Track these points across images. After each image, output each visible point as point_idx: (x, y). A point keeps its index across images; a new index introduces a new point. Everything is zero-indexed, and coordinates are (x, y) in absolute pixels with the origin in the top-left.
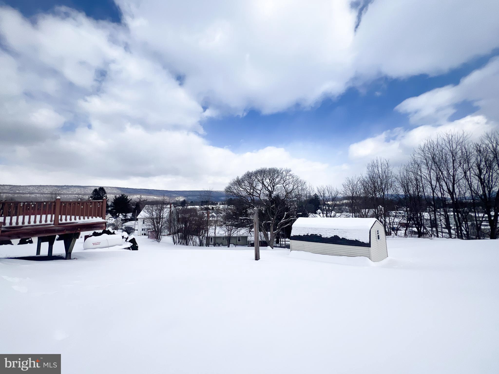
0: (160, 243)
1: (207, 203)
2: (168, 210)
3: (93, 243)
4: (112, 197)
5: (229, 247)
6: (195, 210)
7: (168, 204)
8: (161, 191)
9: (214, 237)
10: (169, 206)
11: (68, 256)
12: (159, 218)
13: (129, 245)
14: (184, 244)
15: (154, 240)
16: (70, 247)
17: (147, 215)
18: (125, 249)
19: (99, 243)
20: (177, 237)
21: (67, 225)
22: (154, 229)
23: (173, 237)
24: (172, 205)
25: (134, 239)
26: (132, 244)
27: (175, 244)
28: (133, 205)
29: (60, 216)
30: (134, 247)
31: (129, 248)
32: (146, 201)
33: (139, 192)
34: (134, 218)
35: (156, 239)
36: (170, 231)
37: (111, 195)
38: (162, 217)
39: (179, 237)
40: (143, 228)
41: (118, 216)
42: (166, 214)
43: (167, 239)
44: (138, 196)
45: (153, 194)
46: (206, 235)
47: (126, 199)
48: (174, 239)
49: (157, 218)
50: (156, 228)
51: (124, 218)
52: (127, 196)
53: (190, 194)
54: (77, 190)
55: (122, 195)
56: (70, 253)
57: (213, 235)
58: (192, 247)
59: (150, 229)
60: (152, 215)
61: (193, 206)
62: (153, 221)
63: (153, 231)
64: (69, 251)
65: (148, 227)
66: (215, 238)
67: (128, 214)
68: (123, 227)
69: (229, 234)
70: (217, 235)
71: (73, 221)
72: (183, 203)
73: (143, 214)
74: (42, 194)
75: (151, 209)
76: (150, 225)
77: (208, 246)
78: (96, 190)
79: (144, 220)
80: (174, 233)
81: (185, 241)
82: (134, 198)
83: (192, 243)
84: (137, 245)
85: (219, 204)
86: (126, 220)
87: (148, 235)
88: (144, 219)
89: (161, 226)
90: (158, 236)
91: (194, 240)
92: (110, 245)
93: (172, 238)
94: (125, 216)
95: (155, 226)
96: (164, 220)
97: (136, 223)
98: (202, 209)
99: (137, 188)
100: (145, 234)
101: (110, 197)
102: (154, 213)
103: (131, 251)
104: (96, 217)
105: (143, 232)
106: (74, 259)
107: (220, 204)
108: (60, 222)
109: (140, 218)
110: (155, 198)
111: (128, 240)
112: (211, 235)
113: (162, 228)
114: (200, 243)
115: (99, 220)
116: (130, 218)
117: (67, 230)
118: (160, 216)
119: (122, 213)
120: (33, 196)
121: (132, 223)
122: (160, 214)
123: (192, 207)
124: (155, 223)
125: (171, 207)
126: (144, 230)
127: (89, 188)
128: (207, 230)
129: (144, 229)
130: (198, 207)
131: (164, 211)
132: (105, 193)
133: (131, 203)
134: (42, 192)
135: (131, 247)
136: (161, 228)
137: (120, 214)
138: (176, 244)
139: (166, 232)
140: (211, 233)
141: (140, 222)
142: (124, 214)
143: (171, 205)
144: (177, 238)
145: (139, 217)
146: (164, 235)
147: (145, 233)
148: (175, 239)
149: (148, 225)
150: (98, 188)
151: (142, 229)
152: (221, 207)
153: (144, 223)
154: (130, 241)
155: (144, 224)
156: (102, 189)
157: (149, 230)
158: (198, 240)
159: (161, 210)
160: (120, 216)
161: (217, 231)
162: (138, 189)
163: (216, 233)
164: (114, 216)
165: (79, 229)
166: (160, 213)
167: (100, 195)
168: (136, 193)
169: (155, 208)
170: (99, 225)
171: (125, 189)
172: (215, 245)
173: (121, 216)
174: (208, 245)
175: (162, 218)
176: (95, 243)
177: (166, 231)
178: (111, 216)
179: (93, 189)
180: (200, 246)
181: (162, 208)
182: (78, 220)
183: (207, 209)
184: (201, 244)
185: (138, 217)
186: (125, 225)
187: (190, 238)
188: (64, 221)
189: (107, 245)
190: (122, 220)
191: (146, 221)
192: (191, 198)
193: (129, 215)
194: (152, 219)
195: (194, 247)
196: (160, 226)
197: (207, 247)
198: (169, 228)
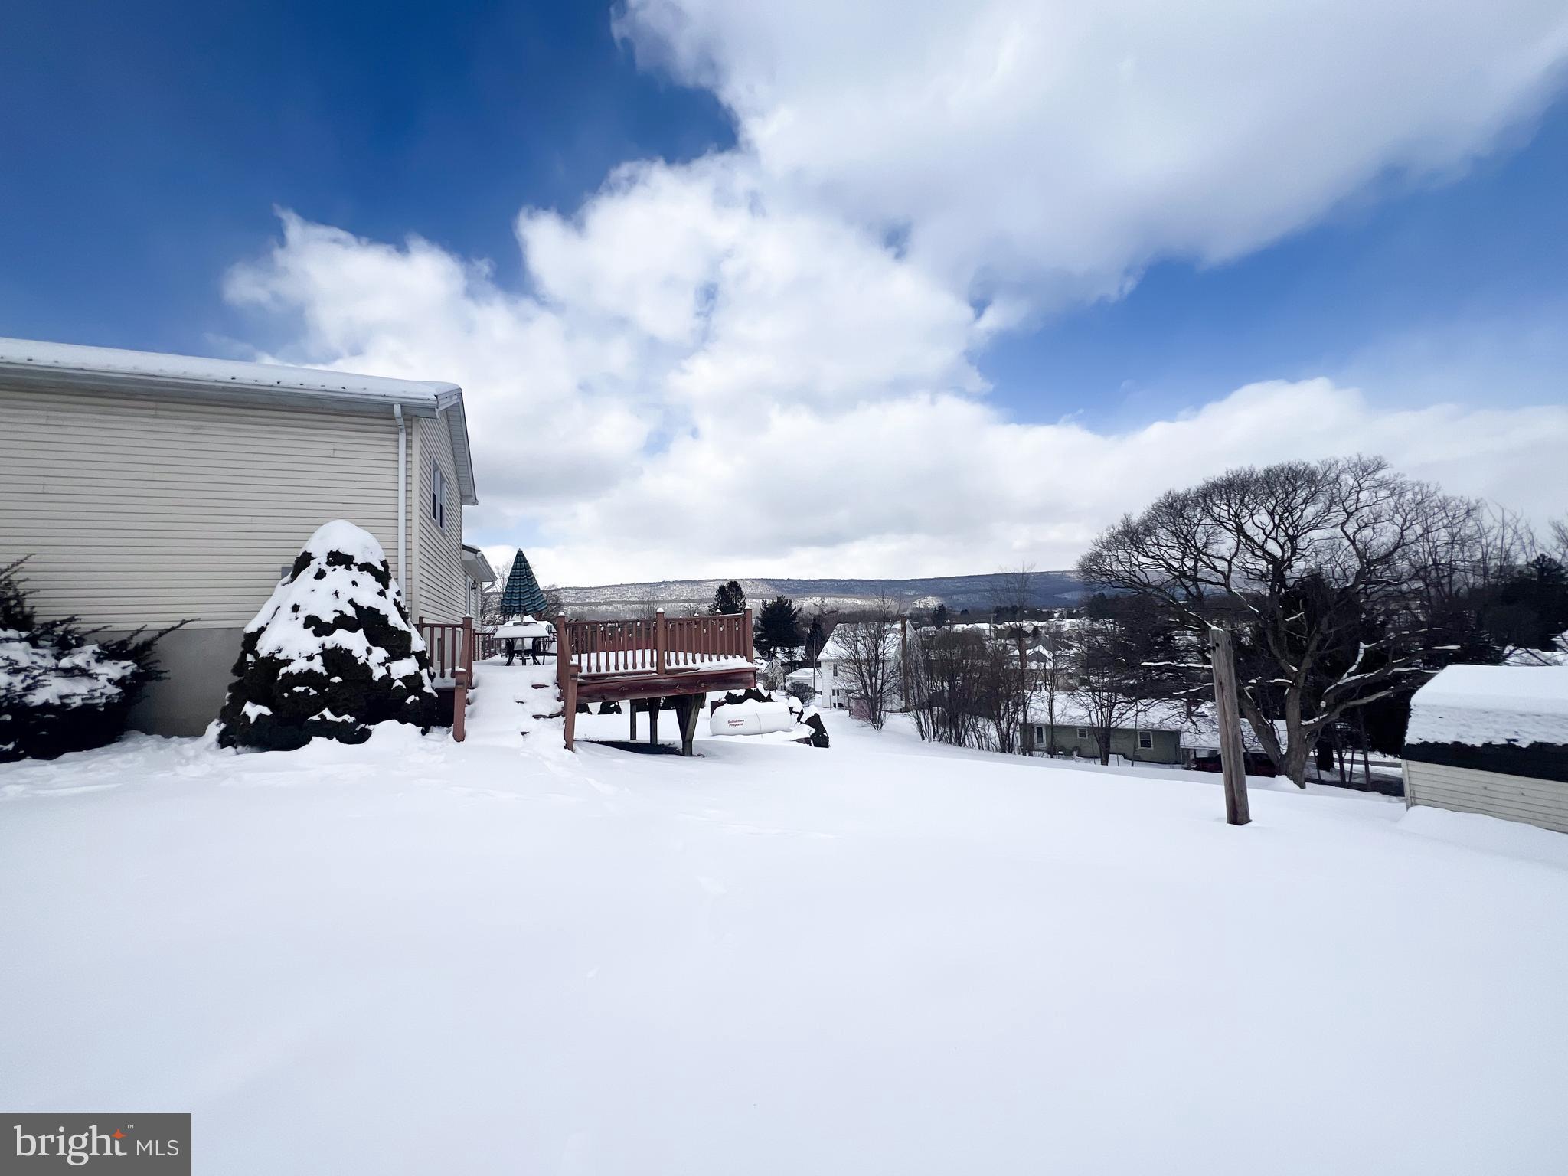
0: (883, 733)
1: (1014, 613)
2: (897, 638)
3: (729, 722)
4: (757, 604)
5: (1105, 762)
6: (978, 636)
7: (894, 620)
8: (872, 583)
9: (1047, 726)
10: (898, 626)
11: (686, 749)
12: (876, 661)
13: (807, 731)
14: (951, 742)
15: (864, 723)
16: (690, 727)
17: (843, 651)
18: (798, 741)
19: (740, 723)
20: (930, 718)
21: (680, 674)
22: (863, 693)
23: (919, 718)
24: (906, 623)
25: (817, 716)
26: (813, 731)
27: (923, 739)
28: (806, 625)
29: (666, 653)
30: (820, 739)
31: (806, 741)
32: (837, 611)
33: (817, 588)
34: (811, 661)
35: (870, 721)
36: (907, 701)
37: (754, 600)
38: (881, 657)
39: (935, 719)
40: (834, 687)
41: (774, 655)
42: (893, 650)
43: (902, 723)
44: (817, 600)
45: (852, 592)
46: (1021, 717)
47: (789, 609)
48: (919, 723)
49: (868, 661)
50: (869, 691)
51: (786, 660)
52: (791, 602)
53: (958, 587)
54: (686, 592)
55: (779, 599)
56: (690, 741)
57: (1044, 718)
58: (976, 751)
59: (852, 691)
60: (856, 651)
61: (970, 626)
62: (860, 668)
63: (862, 698)
64: (687, 737)
65: (847, 686)
66: (1053, 728)
67: (796, 650)
68: (787, 684)
69: (1102, 721)
70: (1059, 720)
71: (690, 665)
72: (939, 616)
73: (832, 649)
74: (625, 603)
75: (852, 633)
76: (851, 681)
77: (1031, 755)
78: (722, 588)
79: (835, 666)
80: (919, 707)
81: (954, 732)
82: (807, 604)
83: (974, 739)
84: (825, 734)
85: (1056, 615)
86: (793, 666)
87: (849, 708)
88: (836, 663)
89: (882, 684)
90: (874, 714)
91: (982, 731)
92: (765, 727)
93: (914, 722)
94: (790, 654)
95: (865, 682)
96: (887, 665)
97: (817, 673)
98: (999, 634)
99: (811, 579)
100: (841, 706)
101: (754, 605)
102: (860, 646)
103: (812, 749)
104: (734, 657)
105: (835, 699)
106: (699, 755)
107: (1062, 617)
108: (667, 667)
109: (826, 661)
110: (859, 602)
111: (804, 719)
112: (1036, 718)
113: (885, 689)
114: (1003, 743)
115: (738, 663)
116: (801, 660)
117: (682, 686)
118: (877, 656)
119: (781, 646)
120: (611, 608)
121: (807, 673)
122: (877, 650)
123: (965, 626)
124: (865, 674)
125: (904, 629)
126: (838, 695)
127: (708, 584)
128: (1023, 703)
129: (838, 691)
130: (985, 626)
131: (887, 641)
132: (741, 595)
133: (803, 621)
134: (625, 599)
135: (812, 735)
136: (881, 688)
137: (778, 650)
138: (927, 739)
139: (896, 701)
140: (1037, 709)
141: (826, 671)
142: (787, 649)
143: (903, 623)
144: (930, 721)
145: (822, 656)
146: (892, 712)
147: (842, 701)
148: (923, 725)
149: (847, 680)
150: (725, 584)
151: (834, 691)
152: (1067, 624)
153: (835, 674)
154: (810, 722)
155: (835, 677)
156: (734, 585)
157: (851, 695)
158: (993, 732)
159: (878, 637)
160: (777, 655)
161: (1058, 707)
162: (814, 581)
163: (1056, 712)
164: (765, 654)
165: (703, 685)
166: (876, 646)
167: (732, 603)
168: (810, 592)
169: (861, 631)
170: (738, 677)
171: (783, 583)
172: (1052, 752)
173: (780, 655)
174: (1028, 749)
175: (883, 661)
176: (733, 722)
177: (897, 698)
178: (759, 656)
179: (717, 586)
180: (1003, 750)
181: (879, 632)
182: (699, 664)
183: (1017, 634)
184: (1006, 747)
185: (820, 658)
186: (791, 679)
187: (970, 723)
188: (674, 666)
189: (755, 728)
190: (783, 664)
191: (841, 667)
192: (961, 599)
193: (799, 652)
194: (857, 663)
195: (983, 752)
196: (879, 683)
197: (1027, 757)
198: (904, 691)
